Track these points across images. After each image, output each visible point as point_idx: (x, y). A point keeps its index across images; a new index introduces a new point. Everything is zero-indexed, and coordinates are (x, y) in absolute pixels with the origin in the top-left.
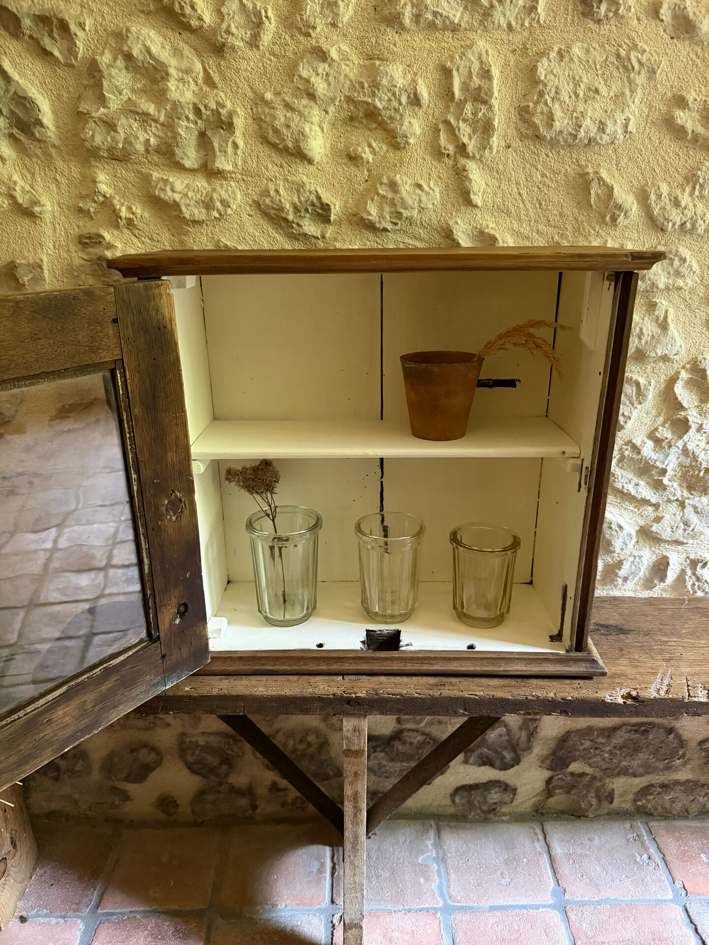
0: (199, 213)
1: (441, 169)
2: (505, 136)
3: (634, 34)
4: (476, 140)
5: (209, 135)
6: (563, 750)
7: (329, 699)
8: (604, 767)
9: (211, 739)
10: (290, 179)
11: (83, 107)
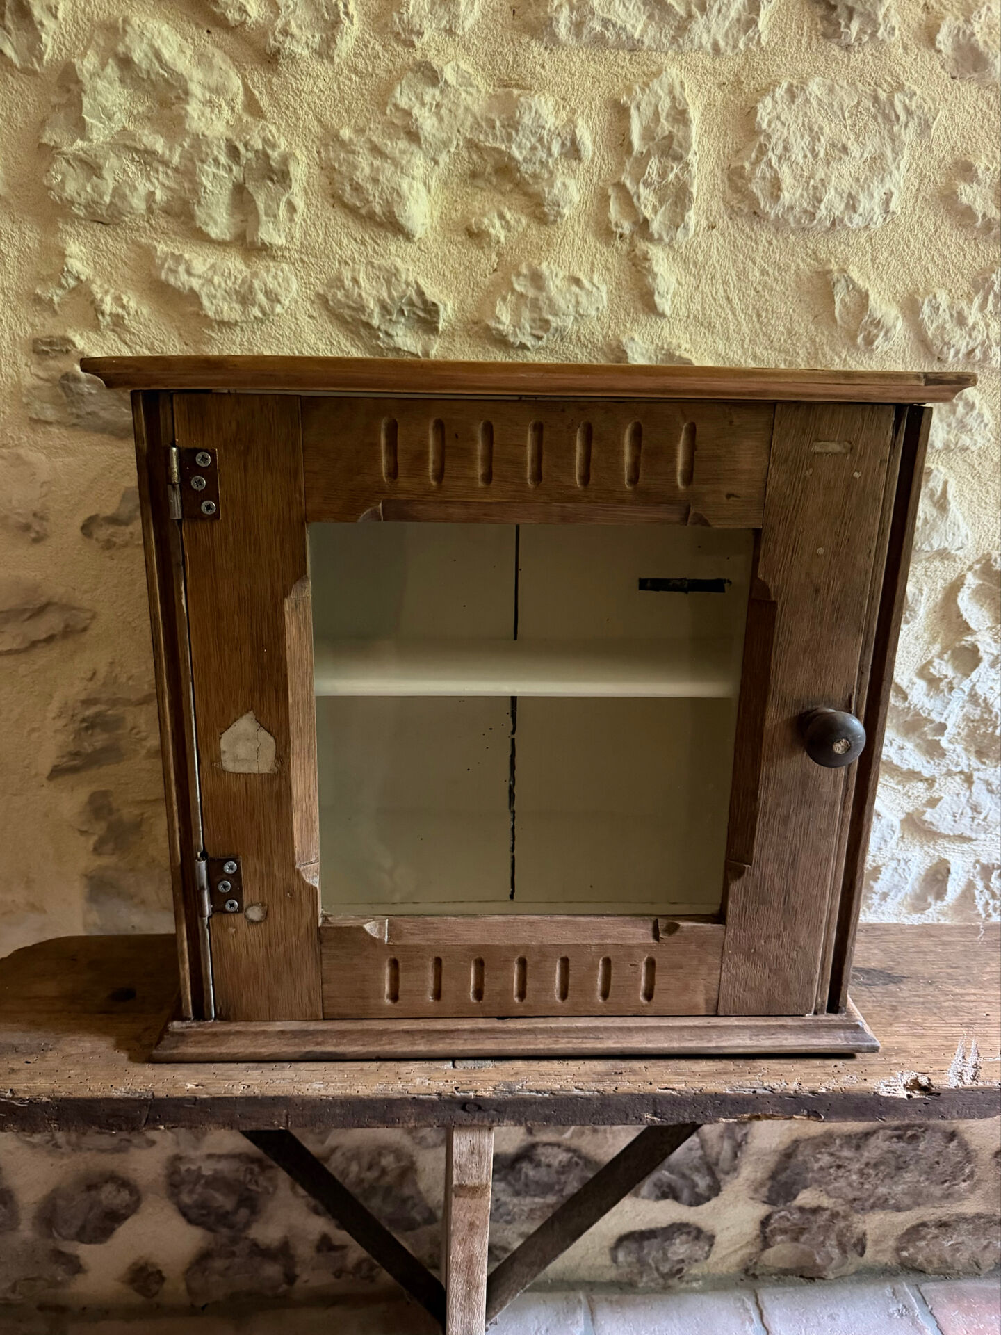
0: (230, 311)
1: (611, 257)
2: (708, 211)
3: (898, 68)
4: (664, 213)
5: (251, 189)
6: (788, 1172)
7: (431, 1101)
8: (851, 1197)
9: (223, 1166)
10: (376, 262)
11: (49, 137)
